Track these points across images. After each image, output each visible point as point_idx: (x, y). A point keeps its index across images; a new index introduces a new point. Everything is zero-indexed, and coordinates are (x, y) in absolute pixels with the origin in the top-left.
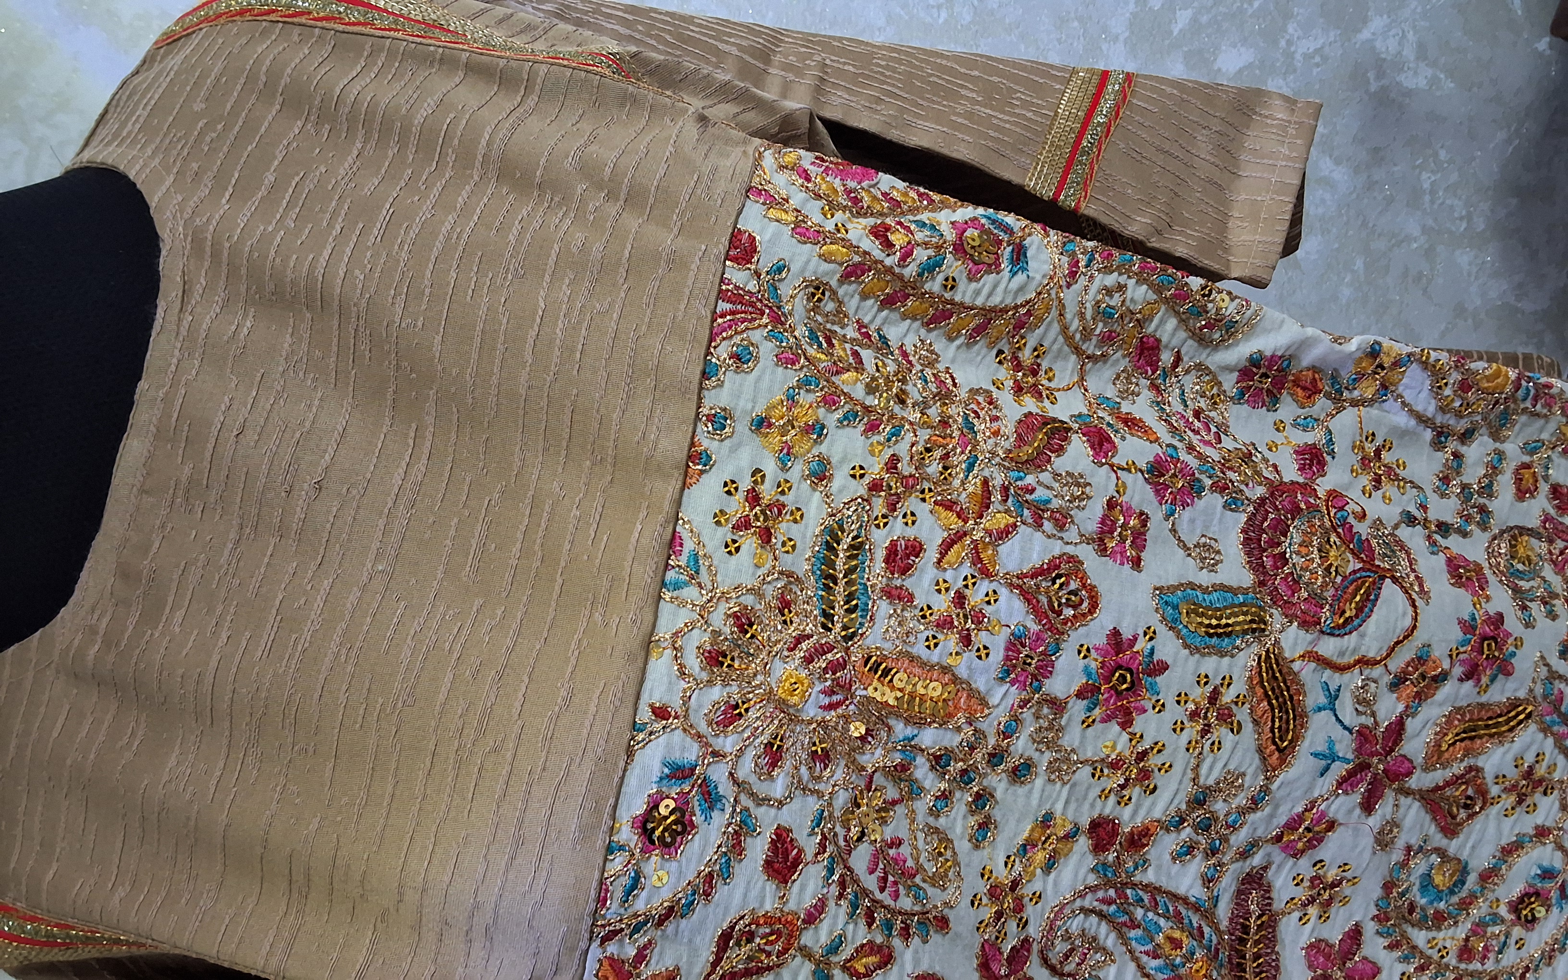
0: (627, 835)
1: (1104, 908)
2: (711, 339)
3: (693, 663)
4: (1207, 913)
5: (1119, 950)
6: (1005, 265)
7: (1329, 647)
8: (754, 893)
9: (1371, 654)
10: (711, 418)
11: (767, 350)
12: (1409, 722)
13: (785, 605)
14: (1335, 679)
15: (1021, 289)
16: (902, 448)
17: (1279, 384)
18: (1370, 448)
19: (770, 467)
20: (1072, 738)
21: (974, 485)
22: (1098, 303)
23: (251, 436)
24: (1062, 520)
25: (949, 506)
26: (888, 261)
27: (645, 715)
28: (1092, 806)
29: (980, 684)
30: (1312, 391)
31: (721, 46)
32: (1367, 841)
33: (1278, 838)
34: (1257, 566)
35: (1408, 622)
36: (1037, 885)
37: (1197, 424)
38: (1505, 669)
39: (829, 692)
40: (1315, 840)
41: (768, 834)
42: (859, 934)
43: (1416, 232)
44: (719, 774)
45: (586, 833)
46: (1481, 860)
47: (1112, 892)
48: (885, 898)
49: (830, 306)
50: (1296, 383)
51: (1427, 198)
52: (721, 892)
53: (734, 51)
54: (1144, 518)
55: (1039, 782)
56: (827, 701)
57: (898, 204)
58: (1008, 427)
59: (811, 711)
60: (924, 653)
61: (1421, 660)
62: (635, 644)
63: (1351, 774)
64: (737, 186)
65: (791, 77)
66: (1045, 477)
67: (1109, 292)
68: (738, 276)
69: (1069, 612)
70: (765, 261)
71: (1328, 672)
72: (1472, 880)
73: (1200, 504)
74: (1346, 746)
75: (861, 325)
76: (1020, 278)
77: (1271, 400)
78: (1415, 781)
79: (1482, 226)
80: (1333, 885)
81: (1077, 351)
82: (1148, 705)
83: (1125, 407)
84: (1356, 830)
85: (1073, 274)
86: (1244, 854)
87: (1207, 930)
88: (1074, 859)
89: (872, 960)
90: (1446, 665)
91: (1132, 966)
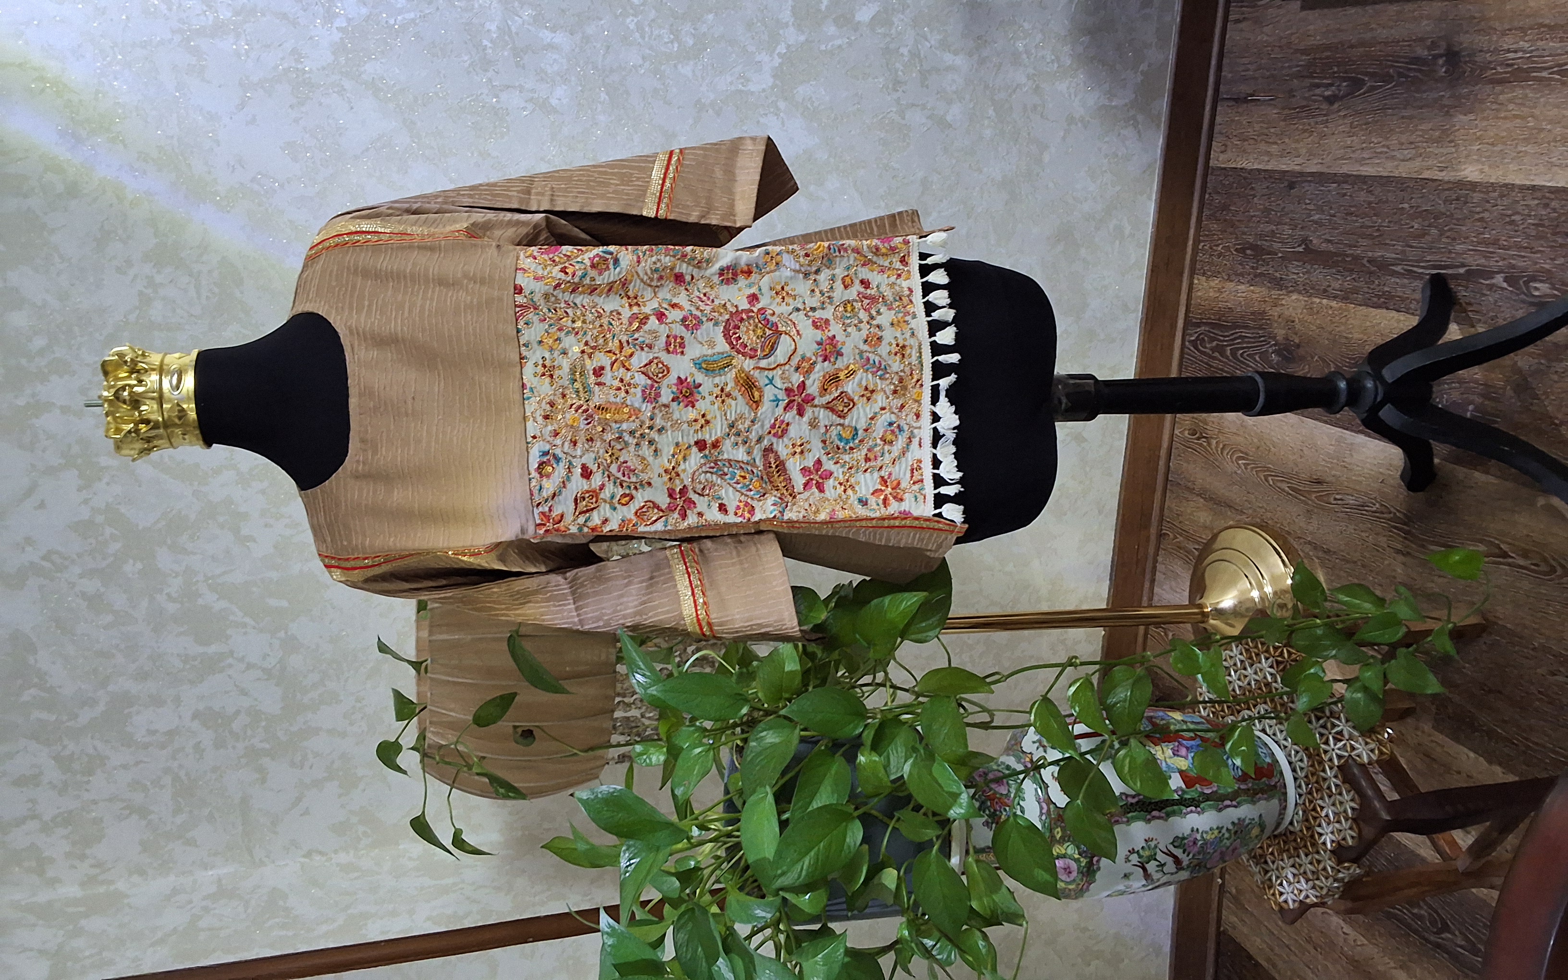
0: (534, 474)
1: (711, 470)
2: (517, 320)
3: (540, 419)
4: (753, 463)
5: (725, 483)
6: (611, 266)
7: (763, 363)
8: (579, 484)
9: (782, 362)
10: (524, 345)
11: (536, 319)
12: (807, 382)
13: (564, 396)
14: (770, 374)
15: (620, 273)
16: (588, 338)
17: (735, 274)
18: (779, 288)
19: (547, 355)
20: (676, 416)
21: (616, 341)
22: (651, 269)
23: (388, 389)
24: (650, 347)
25: (610, 352)
26: (568, 279)
27: (530, 439)
28: (693, 436)
29: (637, 405)
30: (749, 273)
31: (510, 193)
32: (806, 427)
33: (770, 433)
34: (730, 343)
35: (793, 347)
36: (682, 467)
37: (704, 298)
38: (840, 354)
39: (586, 419)
40: (785, 432)
41: (579, 466)
42: (621, 491)
43: (1024, 80)
44: (558, 452)
45: (521, 477)
46: (862, 425)
47: (712, 465)
48: (626, 479)
49: (553, 299)
50: (742, 272)
51: (1024, 56)
52: (568, 485)
53: (515, 194)
54: (682, 338)
55: (669, 432)
56: (586, 422)
57: (569, 256)
58: (625, 321)
59: (582, 426)
60: (614, 400)
61: (803, 358)
62: (521, 419)
63: (788, 404)
64: (514, 268)
65: (540, 198)
66: (641, 334)
67: (655, 263)
68: (520, 299)
69: (660, 375)
70: (526, 292)
71: (766, 372)
72: (860, 432)
73: (704, 327)
74: (782, 395)
75: (565, 302)
76: (618, 269)
77: (734, 279)
78: (816, 402)
79: (1069, 62)
80: (801, 445)
81: (650, 286)
82: (699, 398)
83: (675, 301)
84: (799, 424)
85: (639, 262)
86: (760, 440)
87: (755, 471)
88: (693, 456)
89: (627, 499)
90: (814, 358)
91: (731, 489)
